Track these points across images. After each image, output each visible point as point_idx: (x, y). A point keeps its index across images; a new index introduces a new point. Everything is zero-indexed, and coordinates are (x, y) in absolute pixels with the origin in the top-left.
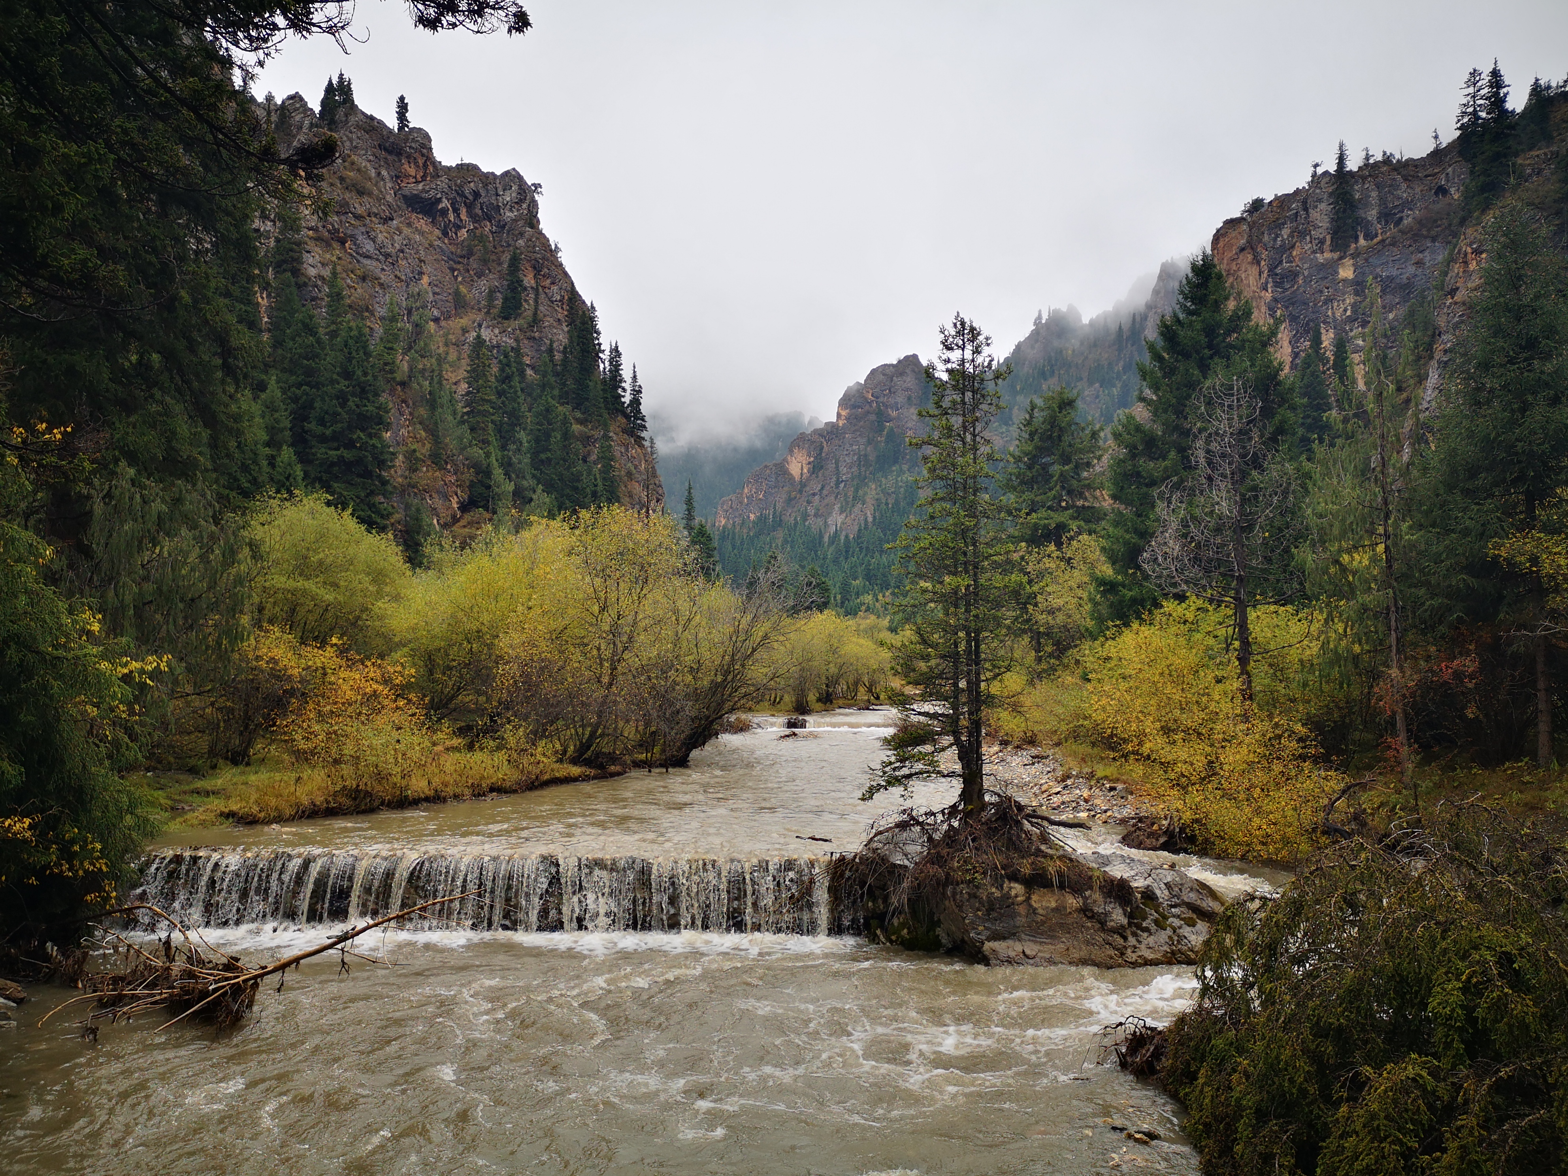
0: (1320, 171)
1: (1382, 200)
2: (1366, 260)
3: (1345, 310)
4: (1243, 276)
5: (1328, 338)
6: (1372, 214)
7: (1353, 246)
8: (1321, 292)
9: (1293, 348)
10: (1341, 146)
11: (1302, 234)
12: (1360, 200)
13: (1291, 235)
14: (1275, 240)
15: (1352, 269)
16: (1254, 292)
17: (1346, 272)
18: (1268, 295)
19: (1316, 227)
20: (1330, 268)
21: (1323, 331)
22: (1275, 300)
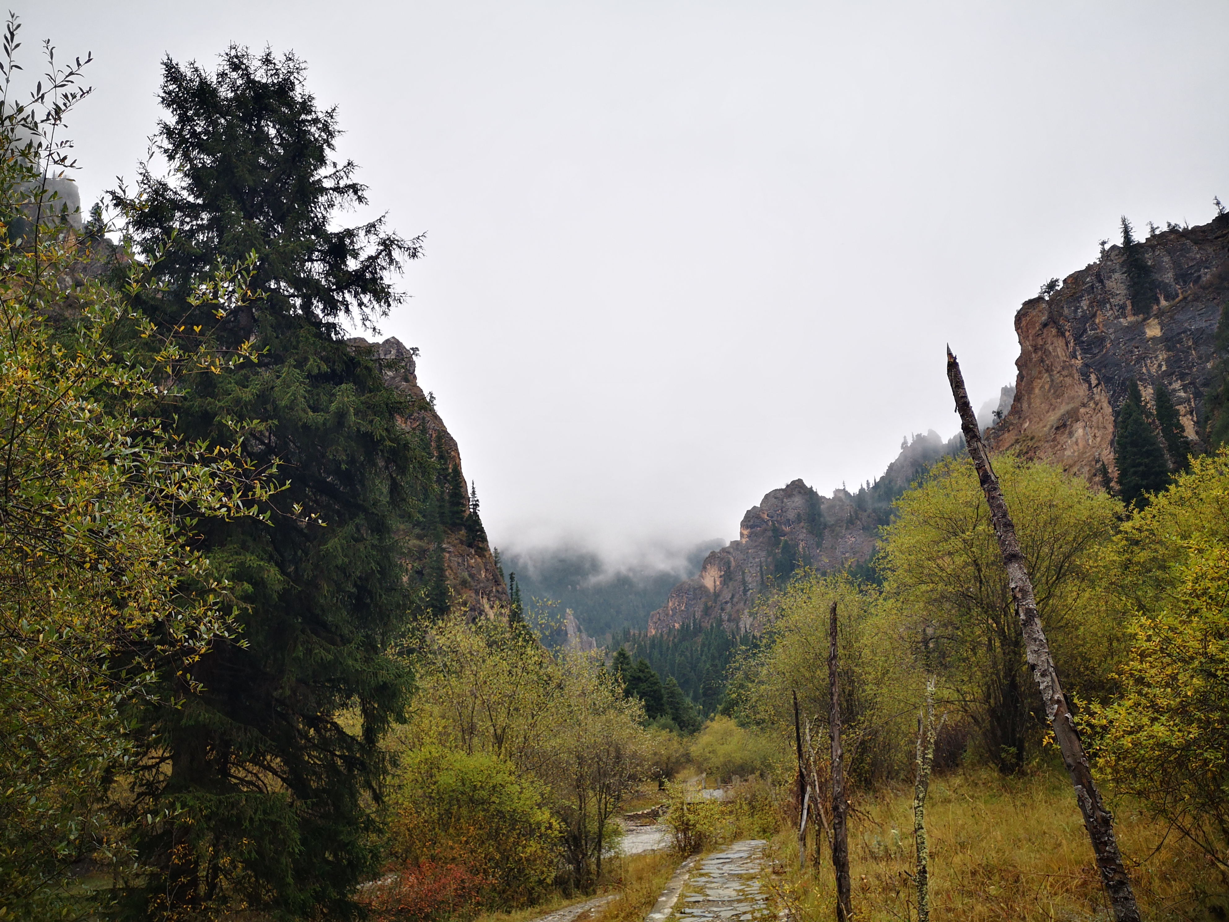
0: (1107, 247)
1: (1176, 264)
2: (1171, 317)
3: (1160, 366)
4: (1051, 349)
5: (1147, 393)
6: (1169, 277)
7: (1155, 307)
8: (1132, 352)
9: (1113, 407)
10: (1124, 221)
11: (1102, 303)
12: (1153, 266)
13: (1091, 305)
14: (1075, 311)
15: (1159, 327)
16: (1064, 362)
17: (1153, 331)
18: (1079, 362)
19: (1114, 295)
20: (1136, 330)
21: (1141, 388)
22: (1086, 365)
